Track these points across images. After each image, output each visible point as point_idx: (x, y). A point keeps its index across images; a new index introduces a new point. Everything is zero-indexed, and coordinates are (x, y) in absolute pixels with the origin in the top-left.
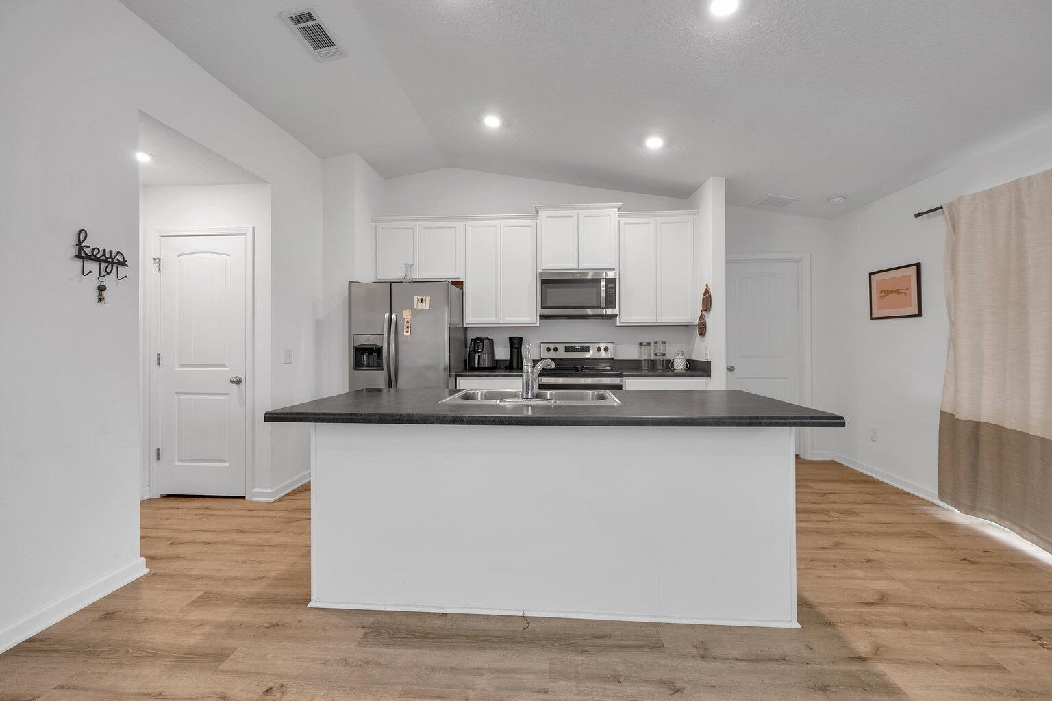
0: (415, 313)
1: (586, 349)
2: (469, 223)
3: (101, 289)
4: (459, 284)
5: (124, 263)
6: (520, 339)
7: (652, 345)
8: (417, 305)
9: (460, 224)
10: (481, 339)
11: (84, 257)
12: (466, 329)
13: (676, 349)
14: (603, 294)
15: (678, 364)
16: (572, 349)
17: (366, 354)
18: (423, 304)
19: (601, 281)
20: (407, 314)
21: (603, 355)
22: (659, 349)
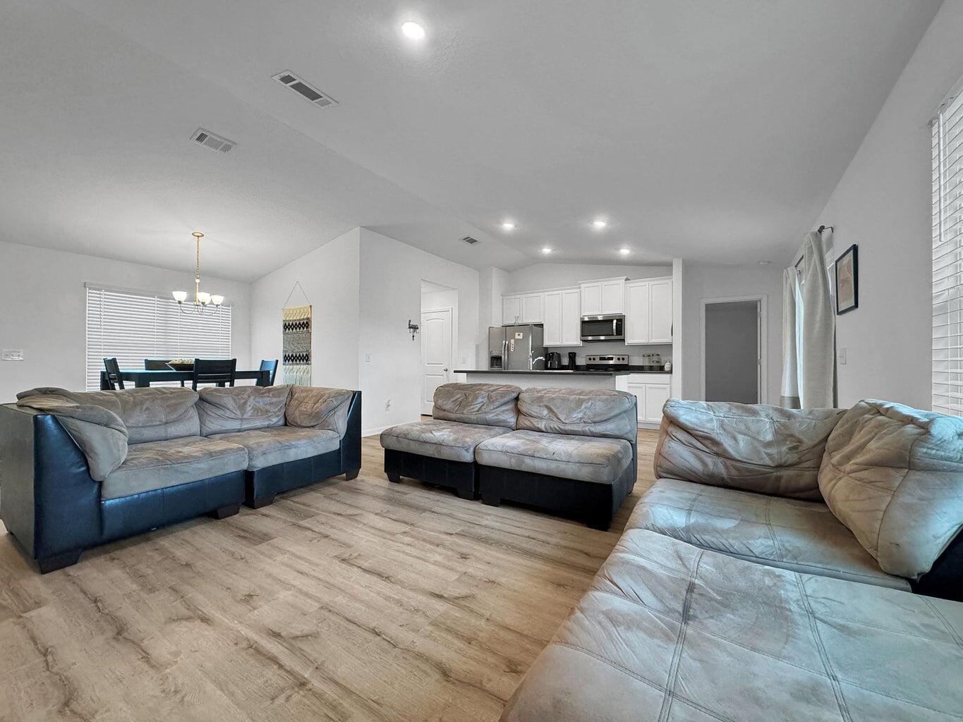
0: (516, 341)
1: (612, 359)
2: (546, 293)
3: (414, 336)
4: (541, 326)
5: (417, 328)
6: (575, 353)
7: (651, 357)
8: (517, 337)
9: (542, 294)
10: (553, 353)
11: (410, 328)
12: (546, 349)
13: (666, 359)
14: (614, 328)
15: (667, 367)
16: (604, 359)
17: (496, 360)
18: (519, 336)
19: (612, 321)
20: (512, 341)
21: (621, 362)
22: (655, 358)
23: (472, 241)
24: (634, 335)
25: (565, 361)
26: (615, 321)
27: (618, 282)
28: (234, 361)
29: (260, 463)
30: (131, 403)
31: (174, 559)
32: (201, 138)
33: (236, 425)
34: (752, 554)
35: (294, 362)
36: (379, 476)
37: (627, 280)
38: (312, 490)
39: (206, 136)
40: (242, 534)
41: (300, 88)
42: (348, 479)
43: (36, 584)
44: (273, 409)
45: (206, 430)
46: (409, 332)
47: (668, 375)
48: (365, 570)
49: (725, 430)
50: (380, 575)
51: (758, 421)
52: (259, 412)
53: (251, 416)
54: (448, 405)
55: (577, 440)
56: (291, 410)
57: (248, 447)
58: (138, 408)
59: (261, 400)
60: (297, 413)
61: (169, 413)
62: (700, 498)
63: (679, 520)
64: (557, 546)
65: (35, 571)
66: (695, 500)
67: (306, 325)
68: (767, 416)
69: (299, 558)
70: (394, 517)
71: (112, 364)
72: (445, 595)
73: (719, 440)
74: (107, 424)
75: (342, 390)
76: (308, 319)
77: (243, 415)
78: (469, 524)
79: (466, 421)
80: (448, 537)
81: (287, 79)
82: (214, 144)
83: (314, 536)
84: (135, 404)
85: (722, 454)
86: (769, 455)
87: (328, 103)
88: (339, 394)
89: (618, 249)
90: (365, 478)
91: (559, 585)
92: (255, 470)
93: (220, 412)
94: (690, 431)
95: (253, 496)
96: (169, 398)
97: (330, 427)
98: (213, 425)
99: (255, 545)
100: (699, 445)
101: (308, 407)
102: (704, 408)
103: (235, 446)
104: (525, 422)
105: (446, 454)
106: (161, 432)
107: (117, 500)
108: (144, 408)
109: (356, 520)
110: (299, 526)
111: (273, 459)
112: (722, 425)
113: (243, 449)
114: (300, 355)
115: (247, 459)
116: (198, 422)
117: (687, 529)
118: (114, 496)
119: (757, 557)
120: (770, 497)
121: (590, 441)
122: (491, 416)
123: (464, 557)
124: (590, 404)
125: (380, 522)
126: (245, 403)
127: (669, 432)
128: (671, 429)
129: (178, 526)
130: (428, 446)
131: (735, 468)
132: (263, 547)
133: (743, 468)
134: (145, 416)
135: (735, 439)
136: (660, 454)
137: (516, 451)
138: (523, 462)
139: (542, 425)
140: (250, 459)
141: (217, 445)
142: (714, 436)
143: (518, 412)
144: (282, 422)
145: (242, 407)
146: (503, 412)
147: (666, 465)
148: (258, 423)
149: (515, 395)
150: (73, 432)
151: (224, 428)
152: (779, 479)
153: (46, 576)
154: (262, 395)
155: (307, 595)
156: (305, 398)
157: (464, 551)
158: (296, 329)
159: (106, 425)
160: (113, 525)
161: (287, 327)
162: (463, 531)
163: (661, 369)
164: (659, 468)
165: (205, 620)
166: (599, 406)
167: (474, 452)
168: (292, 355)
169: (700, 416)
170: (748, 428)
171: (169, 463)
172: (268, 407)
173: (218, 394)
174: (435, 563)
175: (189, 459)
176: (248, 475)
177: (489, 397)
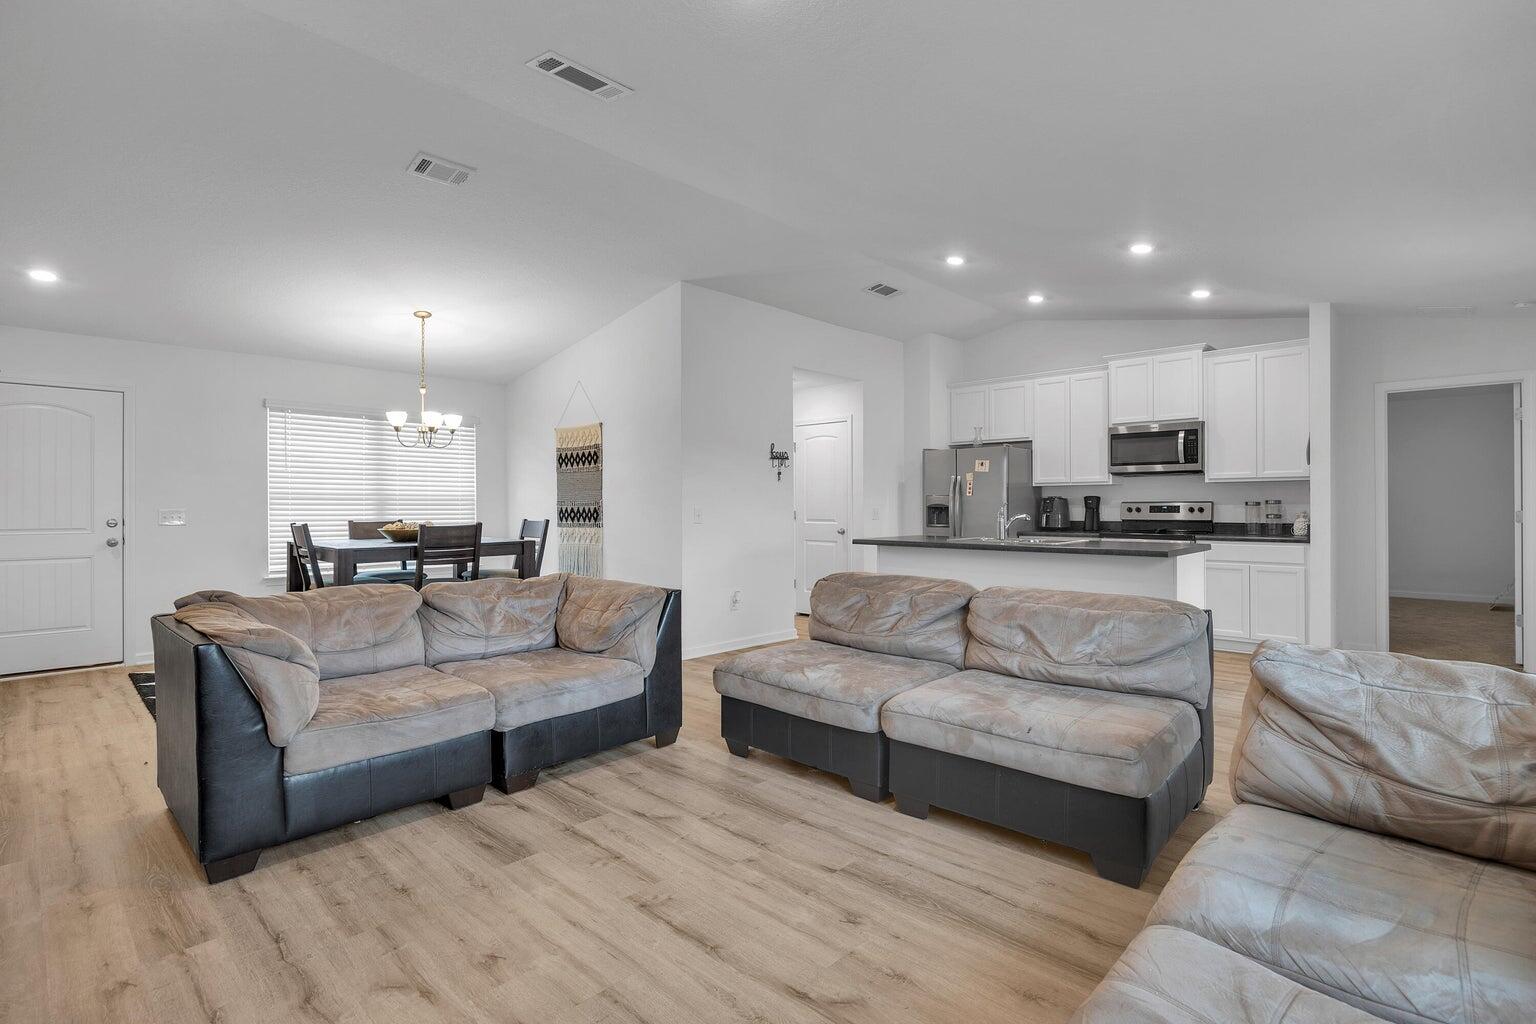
0: (977, 475)
1: (1176, 509)
2: (1037, 381)
3: (779, 473)
4: (1028, 444)
5: (787, 458)
6: (1098, 499)
7: (1263, 506)
8: (978, 468)
9: (1028, 383)
10: (1052, 499)
11: (773, 458)
12: (1038, 489)
13: (1299, 509)
14: (1181, 447)
15: (1298, 529)
16: (1159, 509)
17: (937, 513)
18: (983, 467)
19: (1176, 433)
20: (969, 477)
21: (1196, 516)
22: (1273, 509)
23: (887, 291)
24: (1222, 462)
25: (1078, 514)
26: (1182, 435)
27: (1186, 354)
28: (478, 527)
29: (513, 720)
30: (326, 614)
31: (385, 876)
32: (423, 166)
33: (476, 647)
34: (1406, 1005)
35: (576, 521)
36: (713, 742)
37: (1208, 349)
38: (600, 763)
39: (429, 163)
40: (486, 840)
41: (572, 75)
42: (659, 745)
43: (202, 899)
44: (537, 619)
45: (434, 656)
46: (769, 467)
47: (1300, 547)
48: (678, 931)
49: (1384, 716)
50: (701, 941)
51: (1461, 701)
52: (515, 623)
53: (500, 632)
54: (836, 615)
55: (1082, 698)
56: (565, 621)
57: (492, 690)
58: (335, 621)
59: (516, 603)
60: (575, 628)
61: (379, 628)
62: (1318, 861)
63: (1260, 911)
64: (1033, 912)
65: (201, 879)
66: (1306, 864)
67: (592, 457)
68: (1483, 690)
69: (573, 894)
70: (733, 827)
71: (302, 532)
72: (812, 995)
73: (1368, 737)
74: (290, 657)
75: (648, 588)
76: (597, 446)
77: (488, 632)
78: (867, 853)
79: (869, 646)
80: (825, 876)
81: (550, 64)
82: (442, 174)
83: (600, 855)
84: (330, 616)
85: (1375, 767)
86: (1479, 777)
87: (615, 92)
88: (644, 594)
89: (1187, 291)
90: (689, 744)
91: (1029, 997)
92: (506, 730)
93: (454, 626)
94: (1306, 714)
95: (504, 775)
96: (379, 604)
97: (628, 655)
98: (444, 647)
99: (504, 862)
100: (1325, 743)
101: (589, 617)
102: (1340, 666)
103: (474, 689)
104: (979, 655)
105: (828, 715)
106: (367, 660)
107: (306, 776)
108: (343, 620)
109: (668, 829)
110: (575, 833)
111: (535, 712)
112: (1378, 705)
113: (485, 696)
114: (584, 510)
115: (493, 714)
116: (421, 642)
117: (1274, 935)
118: (303, 770)
119: (1419, 1014)
120: (1481, 867)
121: (1108, 701)
122: (918, 639)
123: (852, 919)
124: (1110, 626)
125: (709, 836)
126: (492, 610)
127: (1262, 712)
128: (1267, 706)
129: (392, 818)
130: (796, 697)
131: (1406, 800)
132: (516, 867)
133: (1422, 800)
134: (344, 634)
135: (1405, 736)
136: (1242, 754)
137: (956, 719)
138: (971, 741)
139: (1013, 663)
140: (499, 712)
141: (449, 687)
142: (1357, 727)
143: (968, 635)
144: (551, 640)
145: (487, 617)
146: (939, 633)
147: (1253, 777)
148: (515, 643)
149: (962, 601)
150: (245, 671)
151: (459, 653)
152: (1503, 830)
153: (215, 887)
154: (517, 593)
155: (581, 967)
156: (587, 599)
157: (854, 907)
158: (578, 464)
159: (289, 660)
160: (301, 813)
161: (563, 460)
162: (854, 865)
163: (1284, 532)
164: (1239, 784)
165: (427, 994)
166: (1129, 633)
167: (880, 714)
168: (572, 510)
169: (1331, 684)
170: (1436, 715)
171: (377, 718)
172: (528, 615)
173: (452, 595)
174: (799, 928)
175: (406, 711)
176: (496, 738)
177: (913, 605)
